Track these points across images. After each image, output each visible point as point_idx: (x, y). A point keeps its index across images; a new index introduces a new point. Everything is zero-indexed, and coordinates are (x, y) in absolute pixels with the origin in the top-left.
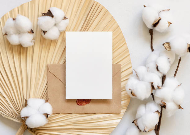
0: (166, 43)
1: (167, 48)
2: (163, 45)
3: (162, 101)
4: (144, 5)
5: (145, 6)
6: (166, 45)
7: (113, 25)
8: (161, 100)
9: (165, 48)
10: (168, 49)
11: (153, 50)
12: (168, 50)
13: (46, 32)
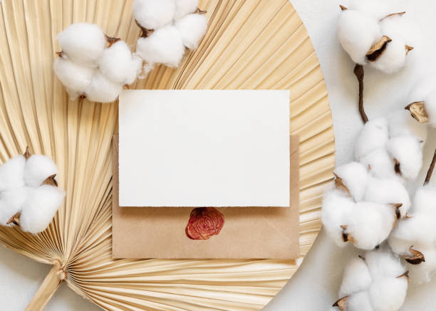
0: (415, 102)
1: (419, 117)
2: (408, 108)
3: (413, 248)
4: (341, 6)
5: (343, 9)
6: (415, 109)
7: (287, 20)
8: (409, 247)
9: (413, 116)
10: (422, 119)
11: (364, 119)
12: (423, 122)
13: (152, 31)
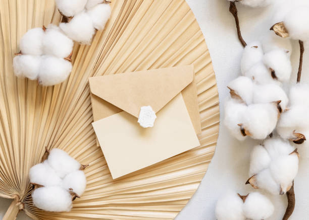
0: (277, 24)
1: (281, 34)
2: (272, 29)
3: (295, 132)
6: (278, 29)
8: (292, 132)
9: (277, 34)
10: (284, 35)
11: (244, 44)
12: (285, 37)
